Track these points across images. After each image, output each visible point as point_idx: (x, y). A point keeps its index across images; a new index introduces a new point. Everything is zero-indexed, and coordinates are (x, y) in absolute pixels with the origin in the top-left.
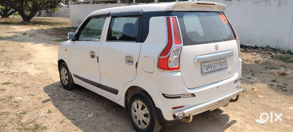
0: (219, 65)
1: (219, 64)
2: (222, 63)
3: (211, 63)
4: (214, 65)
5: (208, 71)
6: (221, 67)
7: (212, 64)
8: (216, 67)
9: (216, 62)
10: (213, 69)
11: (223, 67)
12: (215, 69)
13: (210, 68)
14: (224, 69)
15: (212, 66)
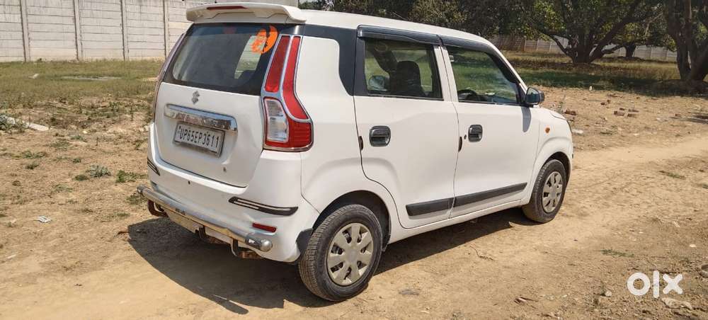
0: (202, 140)
1: (204, 137)
2: (211, 138)
3: (192, 129)
4: (194, 134)
5: (181, 140)
6: (205, 146)
7: (192, 131)
8: (197, 140)
9: (200, 131)
10: (189, 142)
11: (209, 147)
12: (193, 143)
13: (186, 137)
14: (208, 153)
15: (191, 133)
